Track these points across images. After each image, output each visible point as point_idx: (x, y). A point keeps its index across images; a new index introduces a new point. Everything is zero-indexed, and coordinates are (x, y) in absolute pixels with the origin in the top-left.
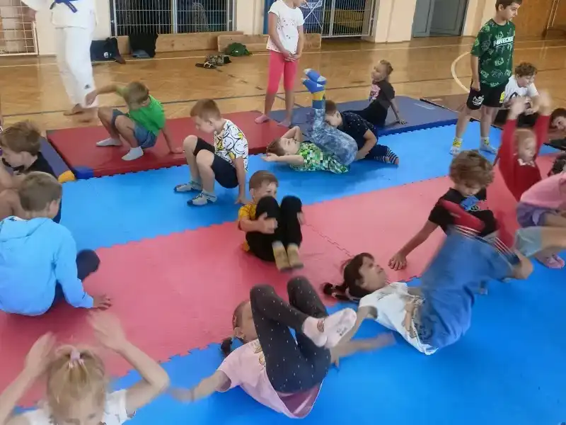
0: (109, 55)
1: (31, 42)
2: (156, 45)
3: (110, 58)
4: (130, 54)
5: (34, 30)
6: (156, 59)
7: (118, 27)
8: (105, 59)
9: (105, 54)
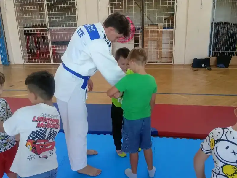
0: (204, 65)
1: (171, 58)
2: (231, 62)
3: (205, 67)
4: (215, 65)
5: (173, 54)
6: (230, 68)
7: (212, 53)
8: (202, 67)
9: (202, 65)
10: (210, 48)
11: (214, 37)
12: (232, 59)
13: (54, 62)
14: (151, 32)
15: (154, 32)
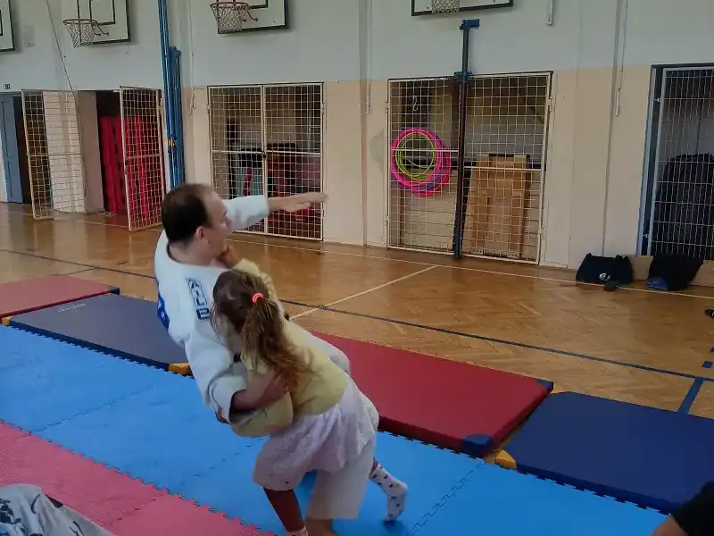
0: (607, 276)
5: (539, 236)
7: (653, 244)
8: (599, 281)
9: (601, 276)
10: (646, 231)
11: (657, 199)
12: (702, 266)
13: (270, 231)
14: (500, 174)
15: (509, 174)
